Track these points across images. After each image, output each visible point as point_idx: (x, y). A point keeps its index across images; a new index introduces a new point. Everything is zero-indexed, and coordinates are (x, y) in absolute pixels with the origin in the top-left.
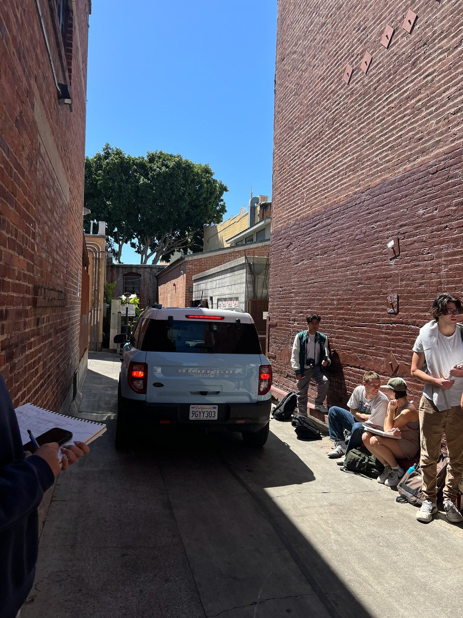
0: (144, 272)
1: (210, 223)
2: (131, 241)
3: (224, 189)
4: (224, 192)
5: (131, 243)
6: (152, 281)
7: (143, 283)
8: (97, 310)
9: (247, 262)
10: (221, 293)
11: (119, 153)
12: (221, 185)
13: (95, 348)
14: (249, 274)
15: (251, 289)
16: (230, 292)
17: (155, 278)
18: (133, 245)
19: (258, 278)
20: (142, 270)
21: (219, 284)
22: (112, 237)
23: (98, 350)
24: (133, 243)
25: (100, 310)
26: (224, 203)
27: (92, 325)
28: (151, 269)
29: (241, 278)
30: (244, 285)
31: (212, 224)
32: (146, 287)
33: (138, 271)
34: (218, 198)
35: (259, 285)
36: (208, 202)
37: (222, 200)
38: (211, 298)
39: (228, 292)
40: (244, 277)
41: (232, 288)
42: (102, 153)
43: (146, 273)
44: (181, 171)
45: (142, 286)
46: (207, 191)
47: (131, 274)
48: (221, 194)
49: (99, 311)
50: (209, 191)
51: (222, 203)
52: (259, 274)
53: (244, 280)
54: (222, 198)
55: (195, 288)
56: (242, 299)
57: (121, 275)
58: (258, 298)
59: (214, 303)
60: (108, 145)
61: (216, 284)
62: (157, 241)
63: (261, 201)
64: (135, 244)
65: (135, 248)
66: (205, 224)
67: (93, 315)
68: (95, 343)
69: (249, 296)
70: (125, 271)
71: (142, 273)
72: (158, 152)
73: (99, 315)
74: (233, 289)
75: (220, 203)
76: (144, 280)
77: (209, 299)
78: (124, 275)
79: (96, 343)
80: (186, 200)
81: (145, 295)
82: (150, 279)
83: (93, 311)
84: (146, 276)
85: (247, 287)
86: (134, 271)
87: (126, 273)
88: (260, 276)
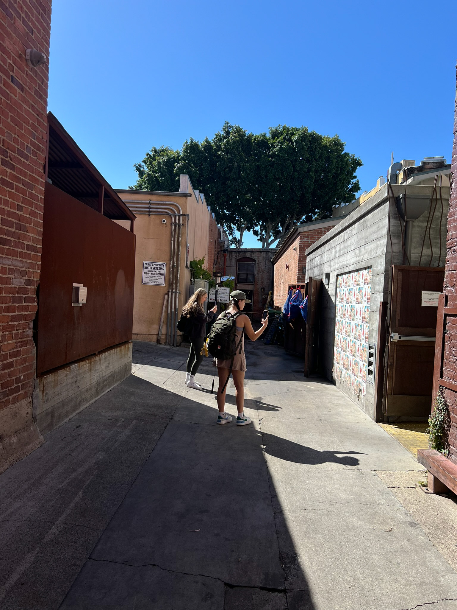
0: (258, 257)
1: (340, 204)
2: (254, 228)
3: (358, 164)
4: (358, 167)
5: (253, 230)
6: (267, 267)
7: (257, 269)
8: (176, 293)
9: (391, 195)
10: (343, 265)
11: (239, 131)
12: (354, 159)
13: (172, 342)
14: (395, 218)
15: (397, 248)
16: (358, 259)
17: (271, 264)
18: (256, 233)
19: (413, 226)
20: (257, 254)
21: (340, 251)
22: (234, 224)
23: (175, 345)
24: (255, 230)
25: (180, 293)
26: (358, 181)
27: (169, 312)
28: (266, 253)
29: (379, 229)
30: (384, 241)
31: (343, 204)
32: (261, 273)
33: (253, 255)
34: (350, 175)
35: (414, 240)
36: (338, 180)
37: (355, 177)
38: (328, 276)
39: (353, 260)
40: (384, 227)
41: (360, 252)
42: (222, 133)
43: (261, 258)
44: (306, 145)
45: (256, 272)
46: (337, 167)
47: (245, 259)
48: (354, 170)
49: (178, 294)
50: (340, 166)
51: (354, 181)
52: (415, 217)
53: (385, 231)
54: (354, 174)
55: (308, 265)
56: (380, 266)
57: (234, 260)
58: (412, 264)
59: (330, 282)
60: (228, 123)
61: (336, 252)
62: (280, 228)
63: (405, 166)
64: (258, 231)
65: (257, 235)
66: (334, 206)
67: (170, 299)
68: (172, 336)
69: (395, 261)
70: (239, 256)
71: (256, 257)
72: (281, 127)
73: (177, 299)
74: (362, 253)
75: (352, 181)
76: (258, 265)
77: (324, 277)
78: (238, 260)
79: (174, 335)
80: (312, 178)
81: (259, 283)
82: (265, 264)
83: (170, 293)
84: (261, 260)
85: (390, 244)
86: (248, 255)
87: (240, 258)
88: (416, 223)
